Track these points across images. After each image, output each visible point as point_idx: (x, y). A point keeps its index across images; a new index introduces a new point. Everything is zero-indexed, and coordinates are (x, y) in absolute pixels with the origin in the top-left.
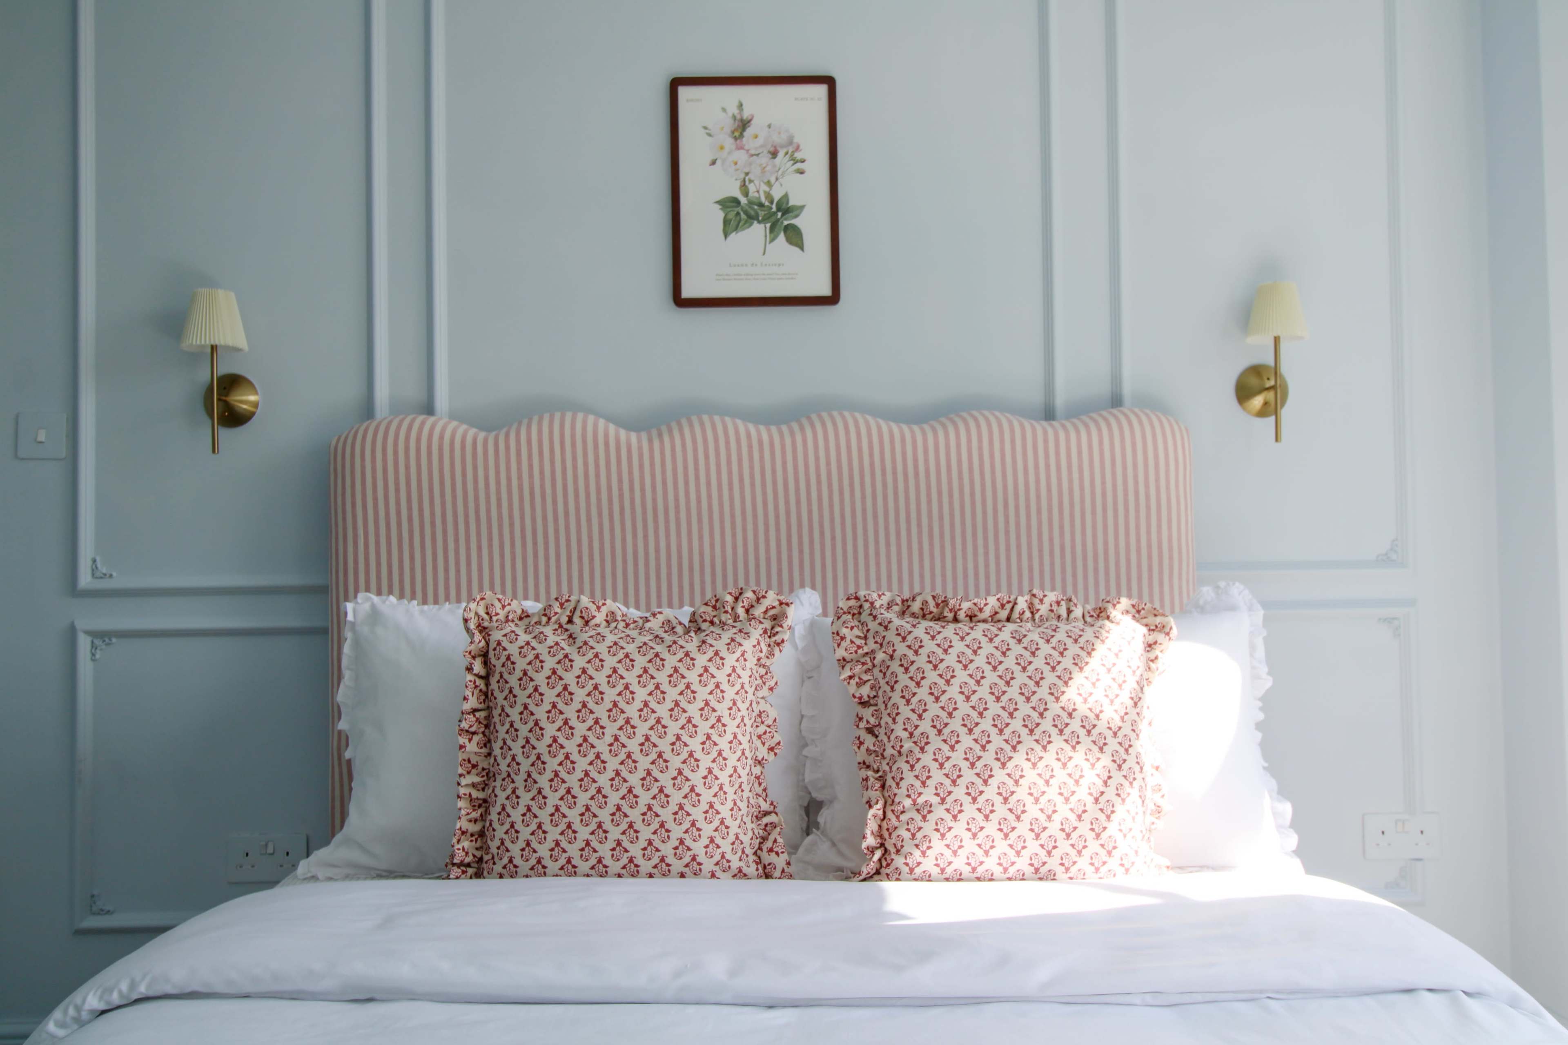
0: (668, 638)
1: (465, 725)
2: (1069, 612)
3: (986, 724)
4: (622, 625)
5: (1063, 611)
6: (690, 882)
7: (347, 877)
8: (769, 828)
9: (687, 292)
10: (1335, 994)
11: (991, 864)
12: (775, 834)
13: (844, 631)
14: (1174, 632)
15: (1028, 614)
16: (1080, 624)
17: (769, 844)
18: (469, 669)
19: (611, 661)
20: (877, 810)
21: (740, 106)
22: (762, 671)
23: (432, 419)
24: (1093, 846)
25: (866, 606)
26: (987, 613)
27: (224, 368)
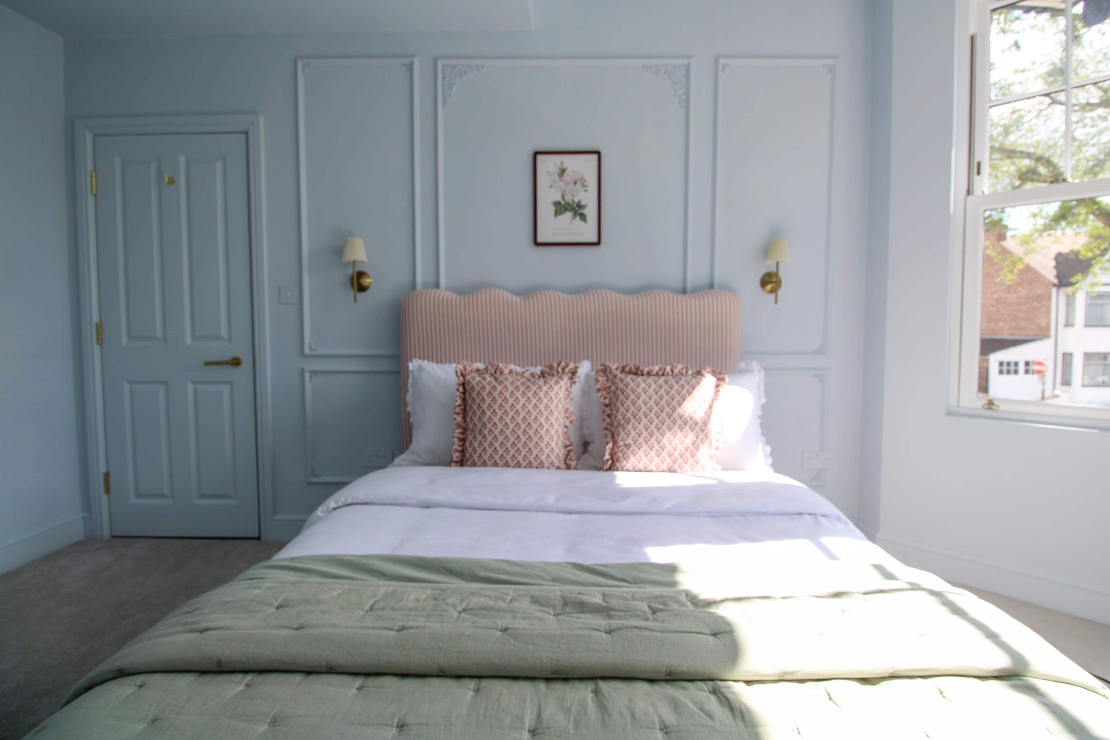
0: (532, 380)
1: (456, 411)
2: (687, 372)
3: (652, 415)
4: (515, 374)
5: (684, 372)
6: (540, 470)
7: (413, 465)
8: (569, 451)
9: (540, 240)
10: (774, 514)
11: (652, 466)
12: (572, 454)
13: (600, 378)
14: (727, 380)
15: (670, 373)
16: (690, 377)
17: (569, 457)
18: (458, 390)
19: (511, 388)
20: (610, 445)
21: (562, 163)
22: (568, 393)
23: (439, 291)
24: (691, 460)
25: (608, 369)
26: (654, 372)
27: (358, 269)
